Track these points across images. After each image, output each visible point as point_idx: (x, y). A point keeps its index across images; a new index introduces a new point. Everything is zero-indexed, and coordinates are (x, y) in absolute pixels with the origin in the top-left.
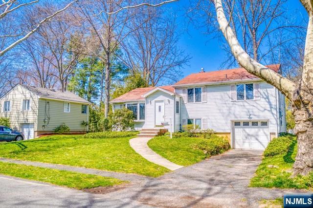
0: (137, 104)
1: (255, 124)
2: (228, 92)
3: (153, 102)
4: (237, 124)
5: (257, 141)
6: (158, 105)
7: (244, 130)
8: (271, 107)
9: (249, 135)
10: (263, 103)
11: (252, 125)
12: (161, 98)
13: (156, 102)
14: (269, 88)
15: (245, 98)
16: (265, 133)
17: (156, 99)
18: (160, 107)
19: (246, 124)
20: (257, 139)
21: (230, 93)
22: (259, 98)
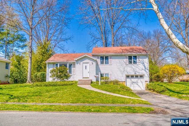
0: (67, 64)
1: (137, 76)
2: (124, 60)
3: (81, 63)
4: (128, 77)
5: (137, 85)
6: (84, 65)
7: (131, 80)
8: (145, 68)
9: (133, 82)
10: (141, 66)
11: (136, 77)
12: (87, 61)
13: (83, 63)
14: (144, 58)
15: (133, 63)
16: (141, 81)
17: (83, 62)
18: (86, 67)
19: (132, 76)
20: (138, 85)
21: (125, 60)
22: (140, 64)
